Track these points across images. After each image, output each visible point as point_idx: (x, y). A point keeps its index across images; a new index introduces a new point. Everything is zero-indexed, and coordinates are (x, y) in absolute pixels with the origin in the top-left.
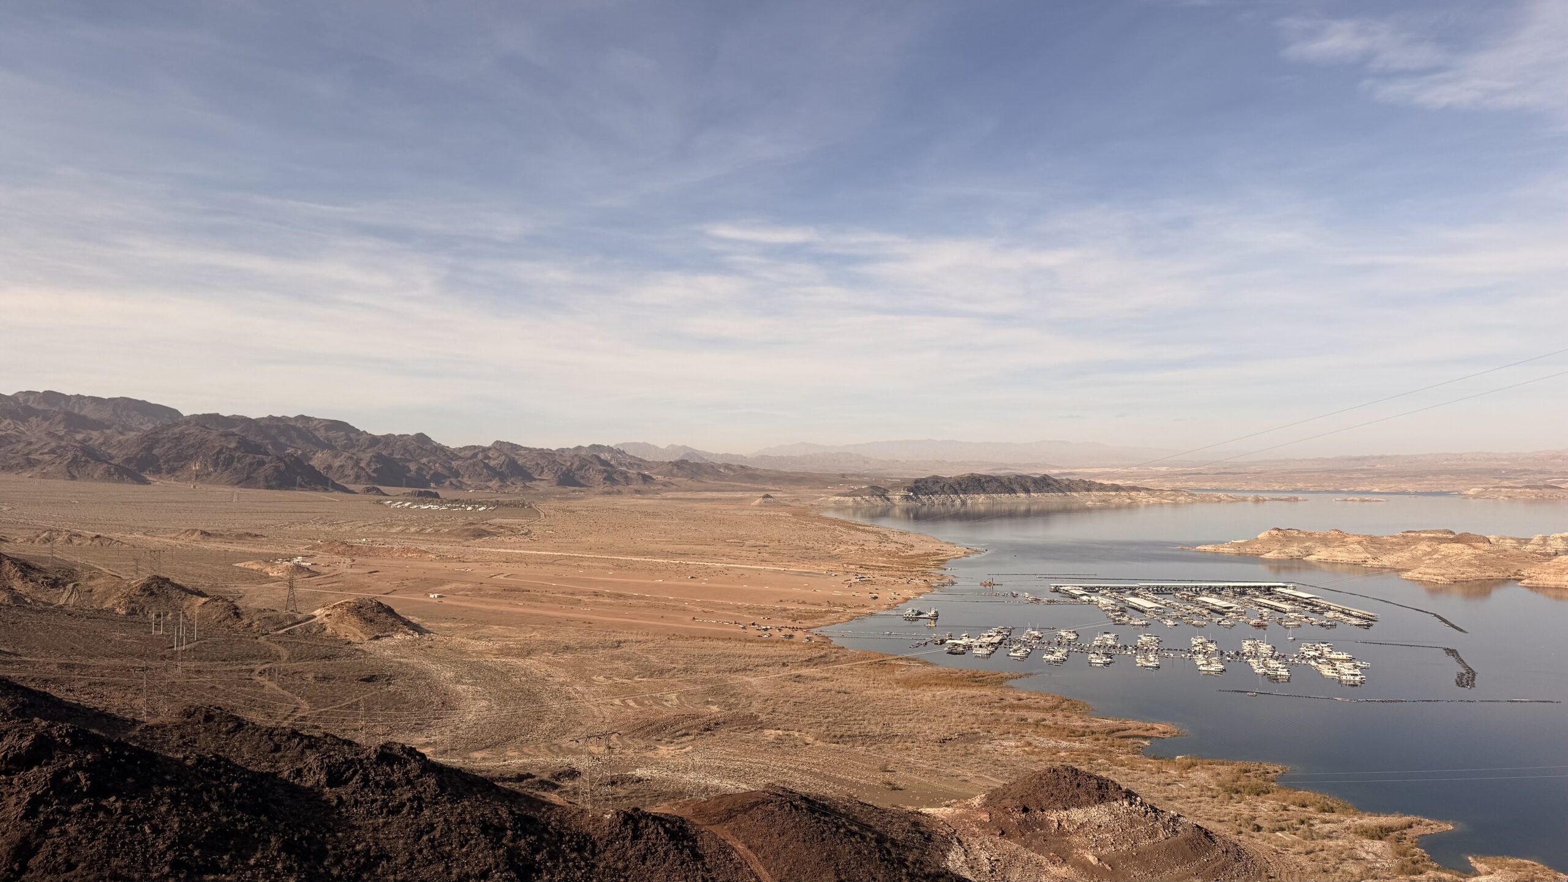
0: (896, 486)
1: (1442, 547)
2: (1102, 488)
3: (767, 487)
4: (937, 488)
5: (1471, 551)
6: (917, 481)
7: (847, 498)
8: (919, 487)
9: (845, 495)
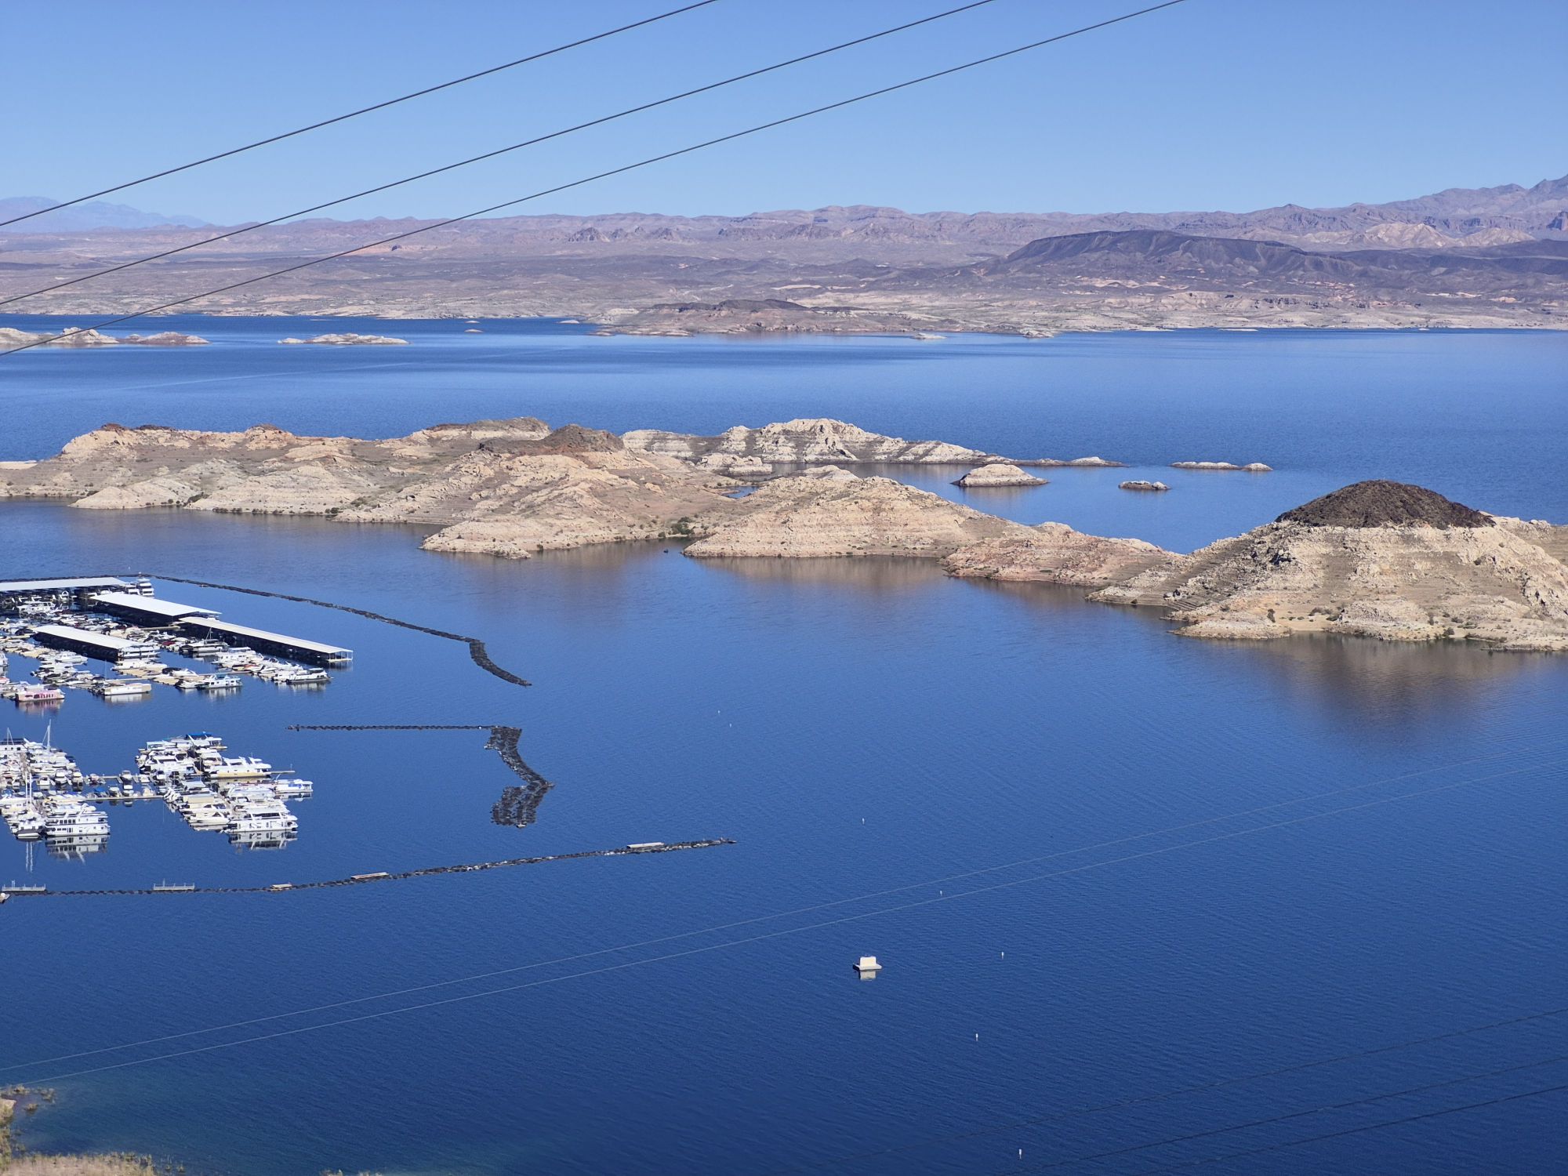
1: (523, 466)
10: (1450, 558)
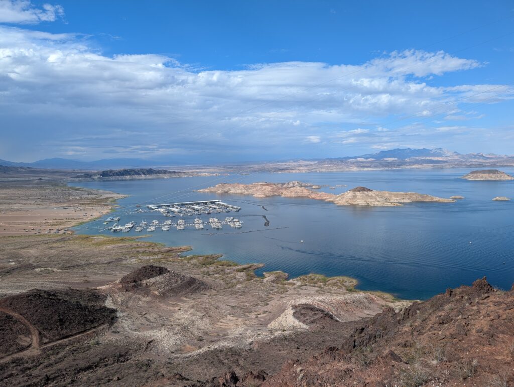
0: (95, 174)
1: (264, 187)
2: (170, 172)
3: (40, 175)
4: (111, 174)
5: (271, 188)
6: (103, 172)
7: (75, 179)
8: (104, 174)
9: (74, 178)
10: (368, 195)
